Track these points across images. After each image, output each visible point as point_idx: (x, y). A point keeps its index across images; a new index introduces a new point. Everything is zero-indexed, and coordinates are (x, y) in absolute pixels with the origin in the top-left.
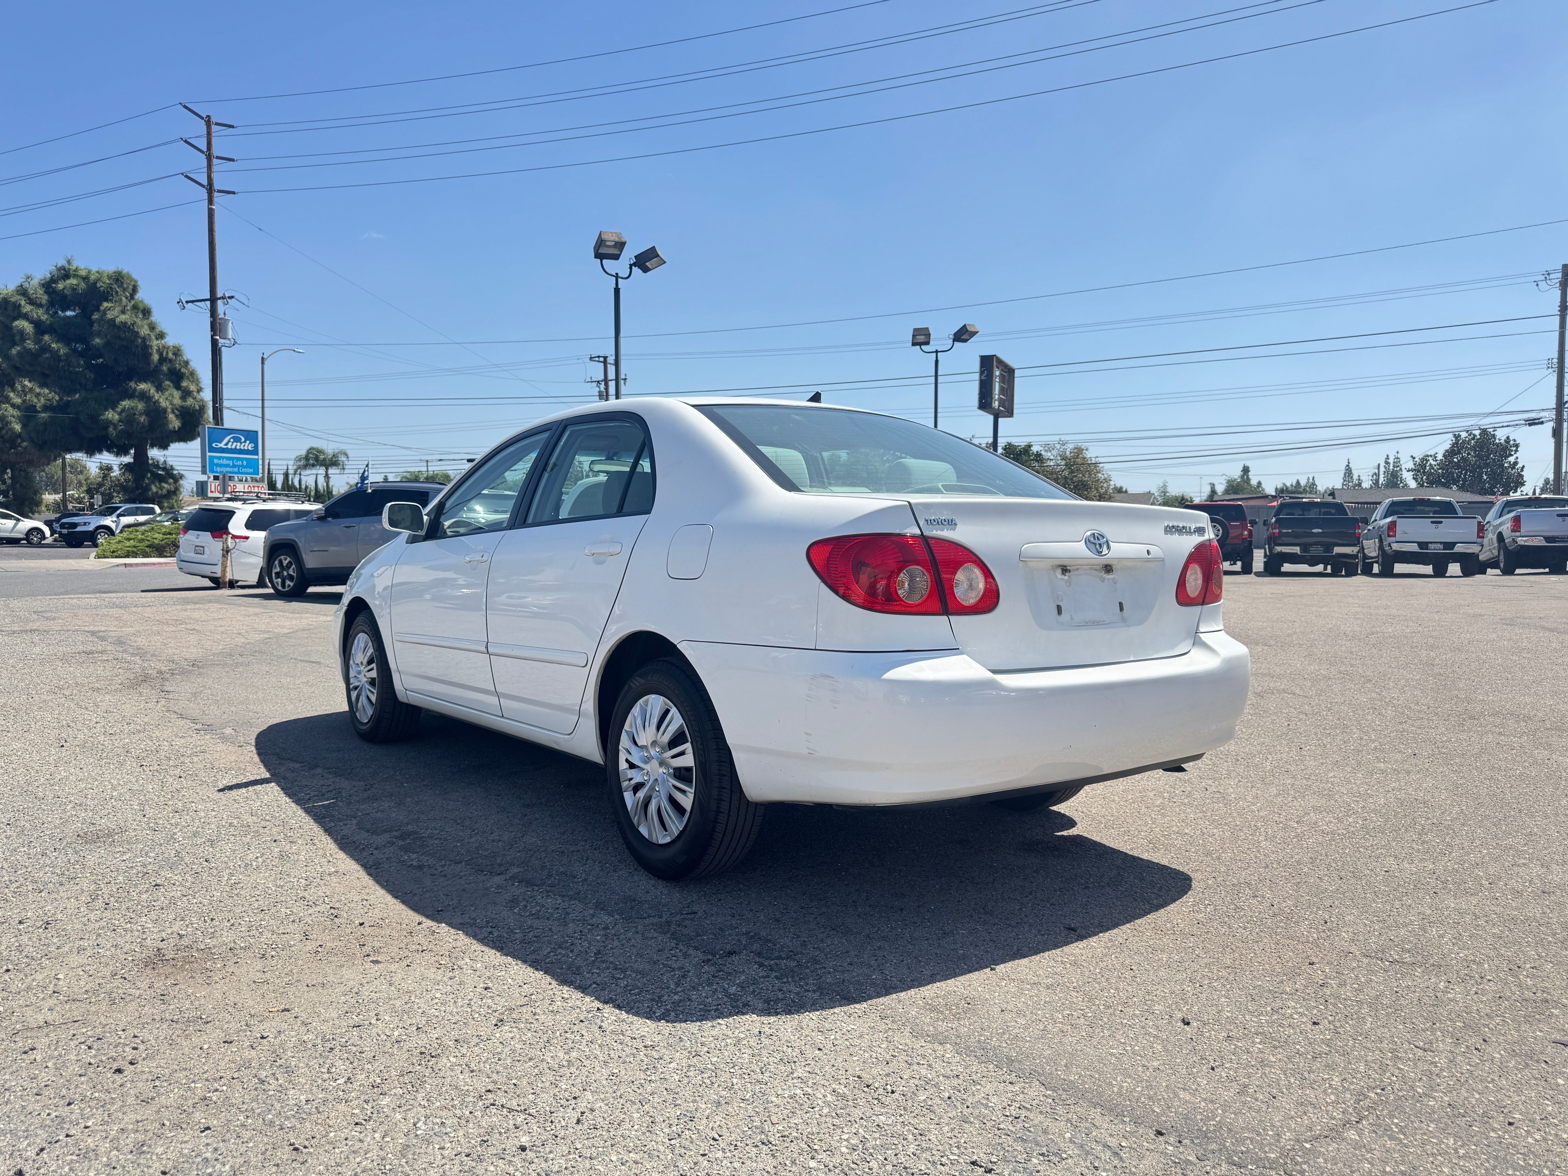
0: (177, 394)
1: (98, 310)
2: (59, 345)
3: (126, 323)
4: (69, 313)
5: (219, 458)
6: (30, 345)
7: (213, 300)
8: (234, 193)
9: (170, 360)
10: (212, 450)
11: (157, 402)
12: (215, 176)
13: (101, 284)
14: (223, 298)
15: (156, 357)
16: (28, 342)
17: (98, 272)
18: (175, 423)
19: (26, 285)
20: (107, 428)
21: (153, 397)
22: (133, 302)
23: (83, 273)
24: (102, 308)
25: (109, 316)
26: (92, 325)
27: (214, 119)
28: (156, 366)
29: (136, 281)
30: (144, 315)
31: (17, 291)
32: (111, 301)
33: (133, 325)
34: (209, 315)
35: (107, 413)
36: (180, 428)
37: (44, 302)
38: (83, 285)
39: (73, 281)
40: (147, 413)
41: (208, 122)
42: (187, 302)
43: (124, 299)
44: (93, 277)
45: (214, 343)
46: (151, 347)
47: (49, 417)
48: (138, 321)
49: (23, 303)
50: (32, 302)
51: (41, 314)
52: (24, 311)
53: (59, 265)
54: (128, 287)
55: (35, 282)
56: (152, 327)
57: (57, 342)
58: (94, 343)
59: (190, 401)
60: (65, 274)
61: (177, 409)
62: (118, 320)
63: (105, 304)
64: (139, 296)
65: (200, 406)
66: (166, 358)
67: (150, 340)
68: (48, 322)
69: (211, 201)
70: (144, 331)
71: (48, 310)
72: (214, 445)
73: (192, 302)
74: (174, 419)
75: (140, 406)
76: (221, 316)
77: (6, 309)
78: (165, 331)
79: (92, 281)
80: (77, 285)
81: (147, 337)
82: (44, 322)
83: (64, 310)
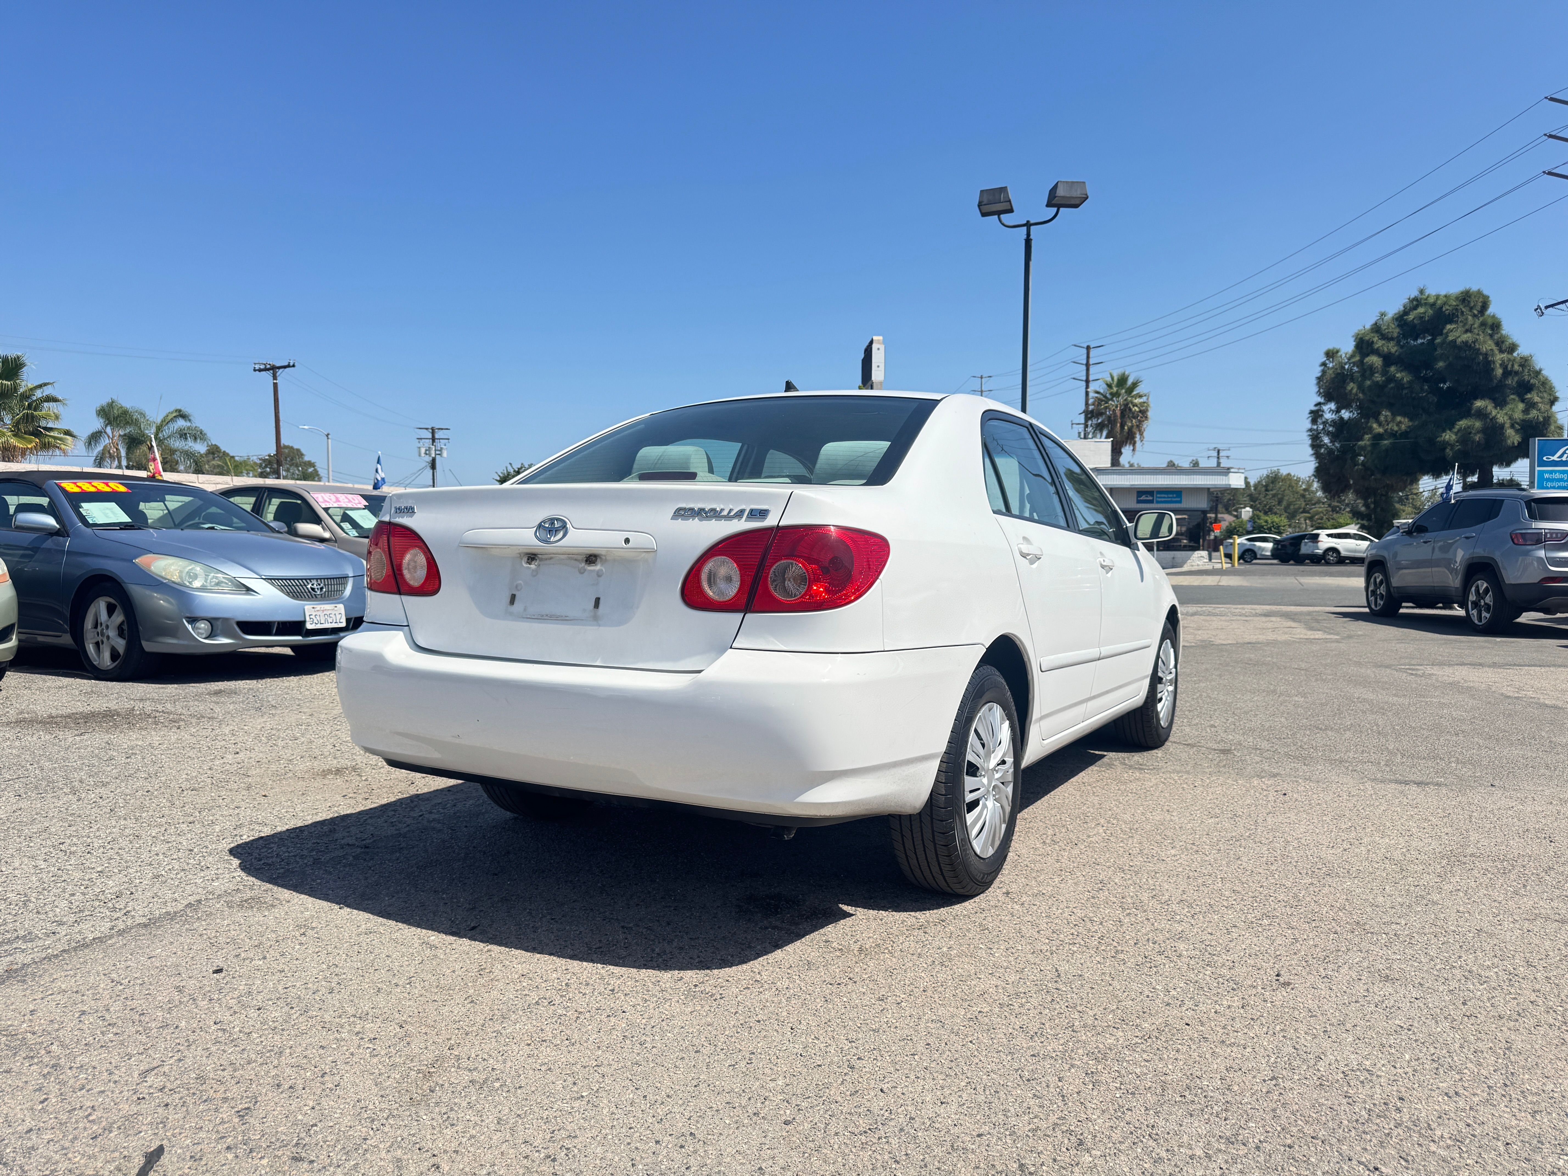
0: (1521, 406)
1: (1441, 334)
2: (1403, 374)
3: (1467, 342)
4: (1420, 341)
5: (1551, 472)
6: (1378, 377)
9: (1516, 373)
10: (1542, 463)
11: (1494, 418)
13: (1447, 307)
15: (1499, 372)
16: (1376, 375)
17: (1445, 296)
18: (1513, 437)
19: (1380, 322)
20: (1445, 449)
21: (1490, 413)
22: (1481, 319)
23: (1431, 300)
24: (1445, 331)
25: (1450, 338)
26: (1436, 350)
28: (1500, 381)
29: (1488, 297)
30: (1492, 330)
31: (1372, 329)
32: (1456, 322)
33: (1474, 342)
35: (1444, 434)
36: (1519, 443)
37: (1395, 335)
39: (1421, 310)
40: (1484, 430)
42: (1547, 307)
43: (1470, 317)
44: (1440, 302)
46: (1494, 362)
47: (1391, 443)
48: (1483, 338)
49: (1375, 339)
50: (1384, 337)
51: (1392, 348)
52: (1376, 346)
53: (1412, 296)
54: (1476, 305)
55: (1388, 318)
56: (1500, 341)
57: (1401, 371)
58: (1437, 367)
59: (1534, 413)
60: (1416, 303)
61: (1518, 424)
63: (1449, 327)
64: (1491, 310)
65: (1544, 418)
66: (1512, 371)
67: (1493, 355)
68: (1397, 353)
70: (1488, 345)
71: (1398, 342)
72: (1545, 458)
73: (1552, 306)
74: (1513, 433)
75: (1478, 424)
77: (1362, 348)
78: (1518, 342)
79: (1438, 307)
80: (1425, 313)
81: (1489, 353)
82: (1393, 354)
83: (1416, 339)
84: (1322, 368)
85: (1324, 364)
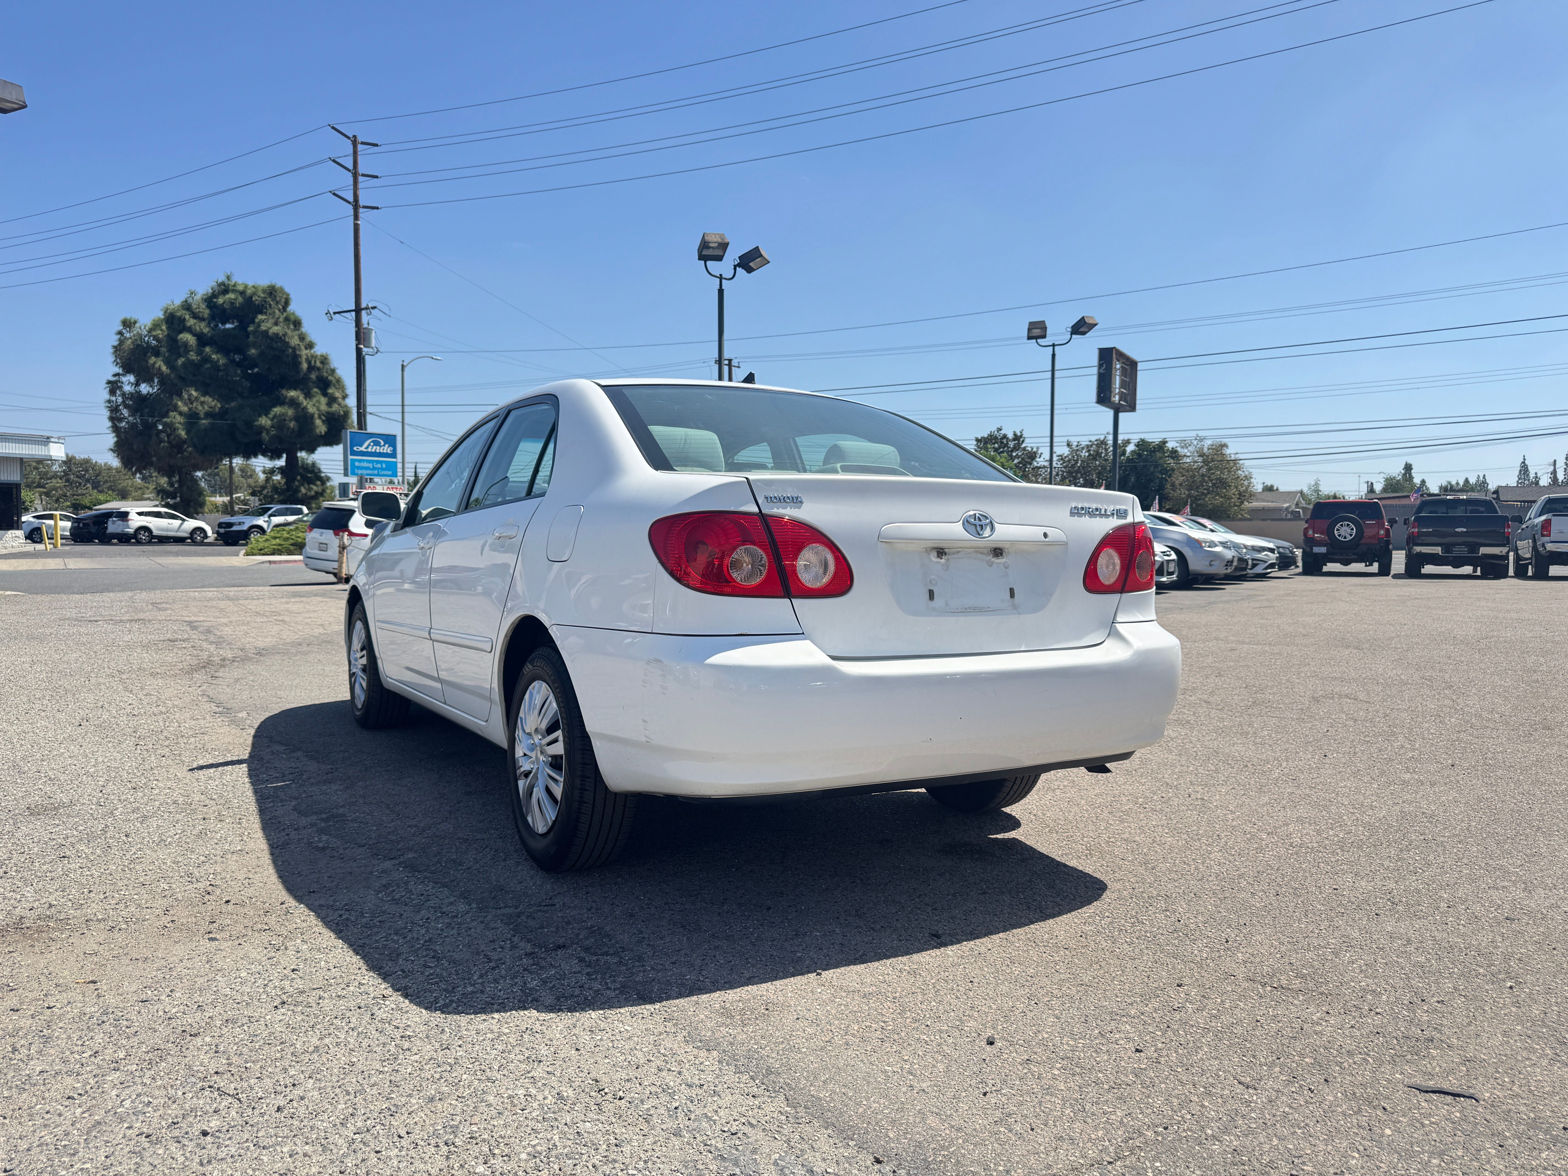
0: (324, 400)
1: (253, 322)
2: (219, 356)
3: (278, 334)
4: (229, 326)
5: (360, 461)
6: (193, 356)
7: (358, 310)
8: (377, 208)
9: (318, 369)
10: (353, 453)
11: (305, 408)
12: (360, 193)
13: (257, 298)
14: (367, 308)
15: (305, 366)
16: (191, 353)
17: (254, 287)
18: (321, 428)
19: (190, 300)
20: (261, 433)
21: (302, 403)
22: (285, 314)
23: (241, 288)
24: (257, 320)
25: (263, 327)
26: (248, 337)
27: (360, 139)
28: (305, 374)
29: (288, 295)
30: (295, 326)
31: (182, 306)
32: (266, 313)
33: (284, 335)
34: (354, 325)
35: (260, 419)
36: (326, 433)
37: (206, 316)
38: (240, 299)
39: (231, 296)
40: (296, 418)
41: (355, 142)
42: (335, 313)
43: (277, 311)
44: (249, 292)
45: (359, 352)
46: (300, 356)
47: (209, 423)
48: (289, 332)
49: (187, 317)
50: (195, 316)
51: (203, 327)
52: (188, 324)
53: (220, 281)
54: (280, 300)
55: (198, 297)
56: (302, 338)
57: (217, 353)
58: (250, 353)
59: (335, 407)
60: (224, 288)
61: (323, 415)
62: (271, 331)
63: (260, 317)
64: (291, 308)
65: (344, 412)
66: (314, 366)
67: (300, 350)
68: (209, 334)
69: (356, 217)
70: (294, 341)
71: (209, 323)
72: (355, 448)
73: (339, 313)
74: (321, 424)
75: (290, 412)
76: (365, 326)
77: (172, 323)
78: (314, 341)
79: (248, 295)
80: (235, 299)
81: (297, 347)
82: (206, 335)
83: (224, 323)
84: (119, 336)
85: (120, 333)
